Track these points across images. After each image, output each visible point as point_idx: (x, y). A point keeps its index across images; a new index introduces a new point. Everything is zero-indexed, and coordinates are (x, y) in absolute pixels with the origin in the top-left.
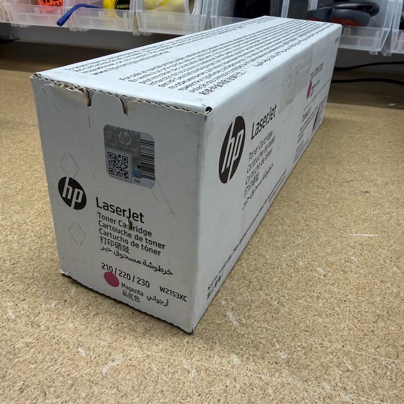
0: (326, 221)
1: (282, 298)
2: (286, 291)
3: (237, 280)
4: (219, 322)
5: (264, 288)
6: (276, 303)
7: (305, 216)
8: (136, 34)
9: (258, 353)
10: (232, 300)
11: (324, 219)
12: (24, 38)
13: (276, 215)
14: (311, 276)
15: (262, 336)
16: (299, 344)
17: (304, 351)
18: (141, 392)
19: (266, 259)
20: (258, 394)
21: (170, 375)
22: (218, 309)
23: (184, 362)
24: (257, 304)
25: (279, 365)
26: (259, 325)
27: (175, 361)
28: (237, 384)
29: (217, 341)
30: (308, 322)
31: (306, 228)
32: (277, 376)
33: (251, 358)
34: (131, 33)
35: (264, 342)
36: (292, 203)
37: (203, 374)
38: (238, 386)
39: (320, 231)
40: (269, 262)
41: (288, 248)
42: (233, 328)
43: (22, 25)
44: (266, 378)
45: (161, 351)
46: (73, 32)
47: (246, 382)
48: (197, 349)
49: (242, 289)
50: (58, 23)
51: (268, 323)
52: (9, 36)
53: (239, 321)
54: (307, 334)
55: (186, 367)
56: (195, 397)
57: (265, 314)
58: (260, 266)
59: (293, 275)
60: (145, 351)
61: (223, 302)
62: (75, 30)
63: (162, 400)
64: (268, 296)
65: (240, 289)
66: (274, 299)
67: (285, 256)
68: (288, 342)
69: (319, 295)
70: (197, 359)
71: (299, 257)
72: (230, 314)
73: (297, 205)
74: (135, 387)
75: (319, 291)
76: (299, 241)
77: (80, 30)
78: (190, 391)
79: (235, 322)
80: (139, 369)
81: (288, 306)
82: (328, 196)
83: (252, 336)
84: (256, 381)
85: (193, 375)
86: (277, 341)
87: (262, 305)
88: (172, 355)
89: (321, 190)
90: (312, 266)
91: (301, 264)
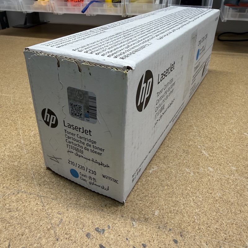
0: (245, 112)
1: (228, 145)
2: (230, 143)
3: (204, 138)
4: (199, 155)
5: (218, 141)
6: (226, 147)
7: (233, 110)
8: (124, 16)
9: (221, 167)
10: (203, 146)
11: (243, 111)
12: (52, 21)
13: (217, 109)
14: (241, 136)
15: (222, 161)
16: (241, 164)
17: (244, 167)
18: (170, 180)
19: (216, 129)
20: (225, 182)
21: (181, 174)
22: (197, 149)
23: (187, 169)
24: (216, 148)
25: (233, 172)
26: (219, 156)
27: (182, 169)
28: (214, 178)
29: (200, 162)
30: (243, 155)
31: (234, 115)
32: (232, 176)
33: (218, 169)
34: (121, 16)
35: (223, 163)
36: (225, 104)
37: (197, 174)
38: (215, 179)
39: (242, 116)
40: (218, 130)
41: (227, 124)
42: (207, 157)
43: (60, 13)
44: (228, 176)
45: (175, 165)
46: (88, 17)
47: (218, 178)
48: (191, 165)
49: (207, 142)
50: (82, 12)
51: (224, 155)
52: (44, 20)
53: (209, 154)
54: (244, 160)
55: (188, 171)
56: (196, 183)
57: (221, 152)
58: (214, 132)
59: (232, 136)
60: (167, 165)
61: (199, 147)
62: (89, 15)
63: (180, 183)
64: (221, 145)
65: (206, 141)
66: (224, 146)
67: (226, 127)
68: (235, 163)
69: (247, 144)
70: (192, 168)
71: (233, 128)
72: (204, 152)
73: (227, 105)
74: (167, 178)
75: (247, 143)
76: (232, 121)
77: (92, 15)
78: (193, 180)
79: (207, 155)
80: (166, 172)
81: (232, 149)
82: (244, 100)
83: (217, 161)
84: (223, 177)
85: (192, 175)
86: (230, 163)
87: (218, 148)
88: (180, 167)
89: (239, 97)
90: (241, 132)
91: (235, 131)
